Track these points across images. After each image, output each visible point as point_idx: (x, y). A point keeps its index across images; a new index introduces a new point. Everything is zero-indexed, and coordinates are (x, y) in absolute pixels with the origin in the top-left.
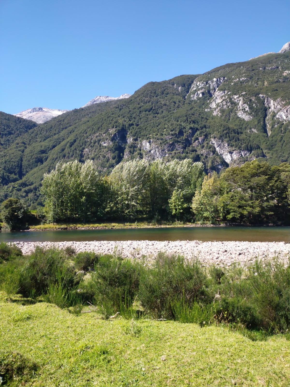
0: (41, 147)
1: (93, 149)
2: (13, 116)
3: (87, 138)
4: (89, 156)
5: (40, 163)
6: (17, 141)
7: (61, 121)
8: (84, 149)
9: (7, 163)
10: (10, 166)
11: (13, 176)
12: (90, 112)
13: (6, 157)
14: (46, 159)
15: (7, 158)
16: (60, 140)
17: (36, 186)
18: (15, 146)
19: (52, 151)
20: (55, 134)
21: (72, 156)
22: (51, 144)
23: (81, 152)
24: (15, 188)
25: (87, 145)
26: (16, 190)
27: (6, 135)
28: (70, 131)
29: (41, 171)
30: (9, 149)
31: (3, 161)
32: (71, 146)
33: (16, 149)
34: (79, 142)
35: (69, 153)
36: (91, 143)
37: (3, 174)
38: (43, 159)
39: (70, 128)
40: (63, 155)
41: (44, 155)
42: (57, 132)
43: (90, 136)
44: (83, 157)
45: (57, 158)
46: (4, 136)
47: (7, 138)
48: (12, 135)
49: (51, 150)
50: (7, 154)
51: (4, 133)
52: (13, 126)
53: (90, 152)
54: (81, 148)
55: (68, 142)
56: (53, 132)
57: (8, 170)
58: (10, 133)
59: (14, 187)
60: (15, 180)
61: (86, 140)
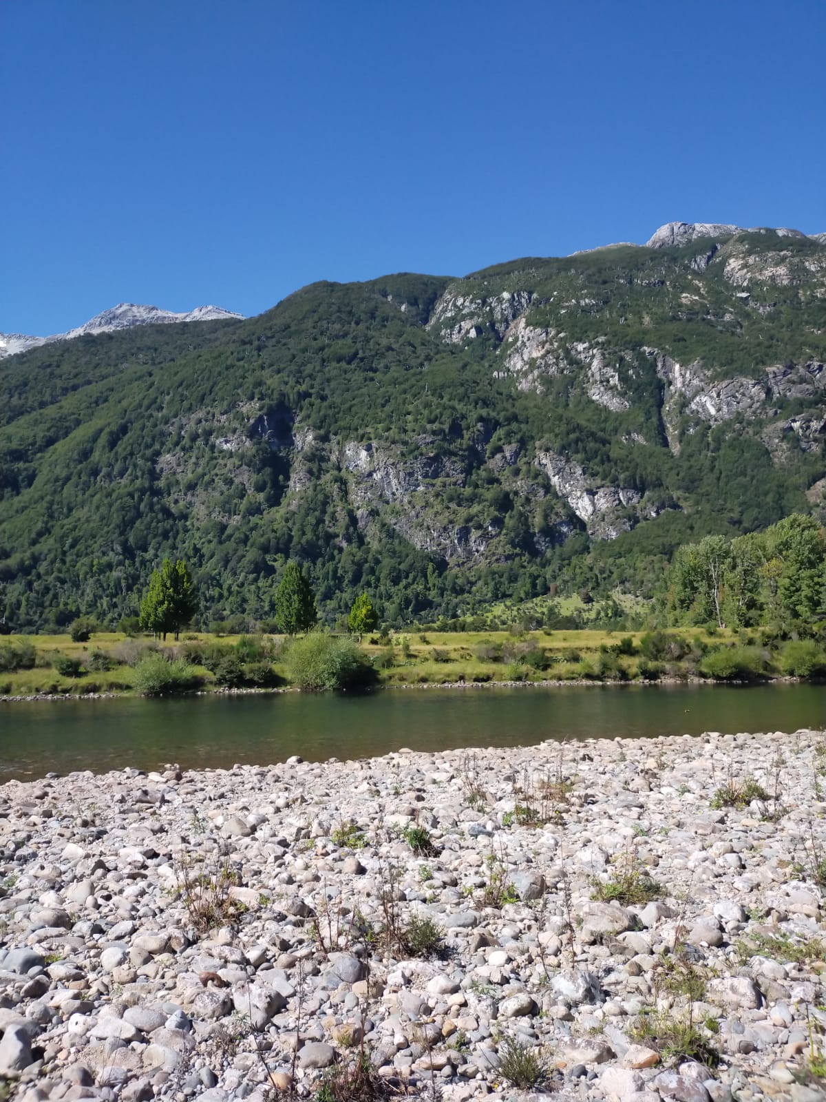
0: (9, 439)
1: (190, 457)
3: (166, 423)
4: (179, 477)
5: (9, 489)
7: (50, 366)
8: (158, 454)
12: (139, 348)
14: (31, 479)
16: (67, 424)
17: (22, 561)
19: (47, 455)
20: (42, 405)
21: (121, 474)
22: (40, 433)
23: (149, 463)
25: (169, 444)
28: (94, 399)
29: (23, 516)
32: (112, 444)
34: (139, 432)
35: (110, 465)
36: (180, 438)
38: (21, 478)
39: (94, 389)
40: (92, 469)
41: (21, 465)
42: (47, 398)
43: (176, 416)
44: (158, 479)
45: (68, 479)
49: (41, 449)
53: (179, 465)
54: (149, 452)
55: (101, 431)
56: (32, 398)
61: (164, 428)
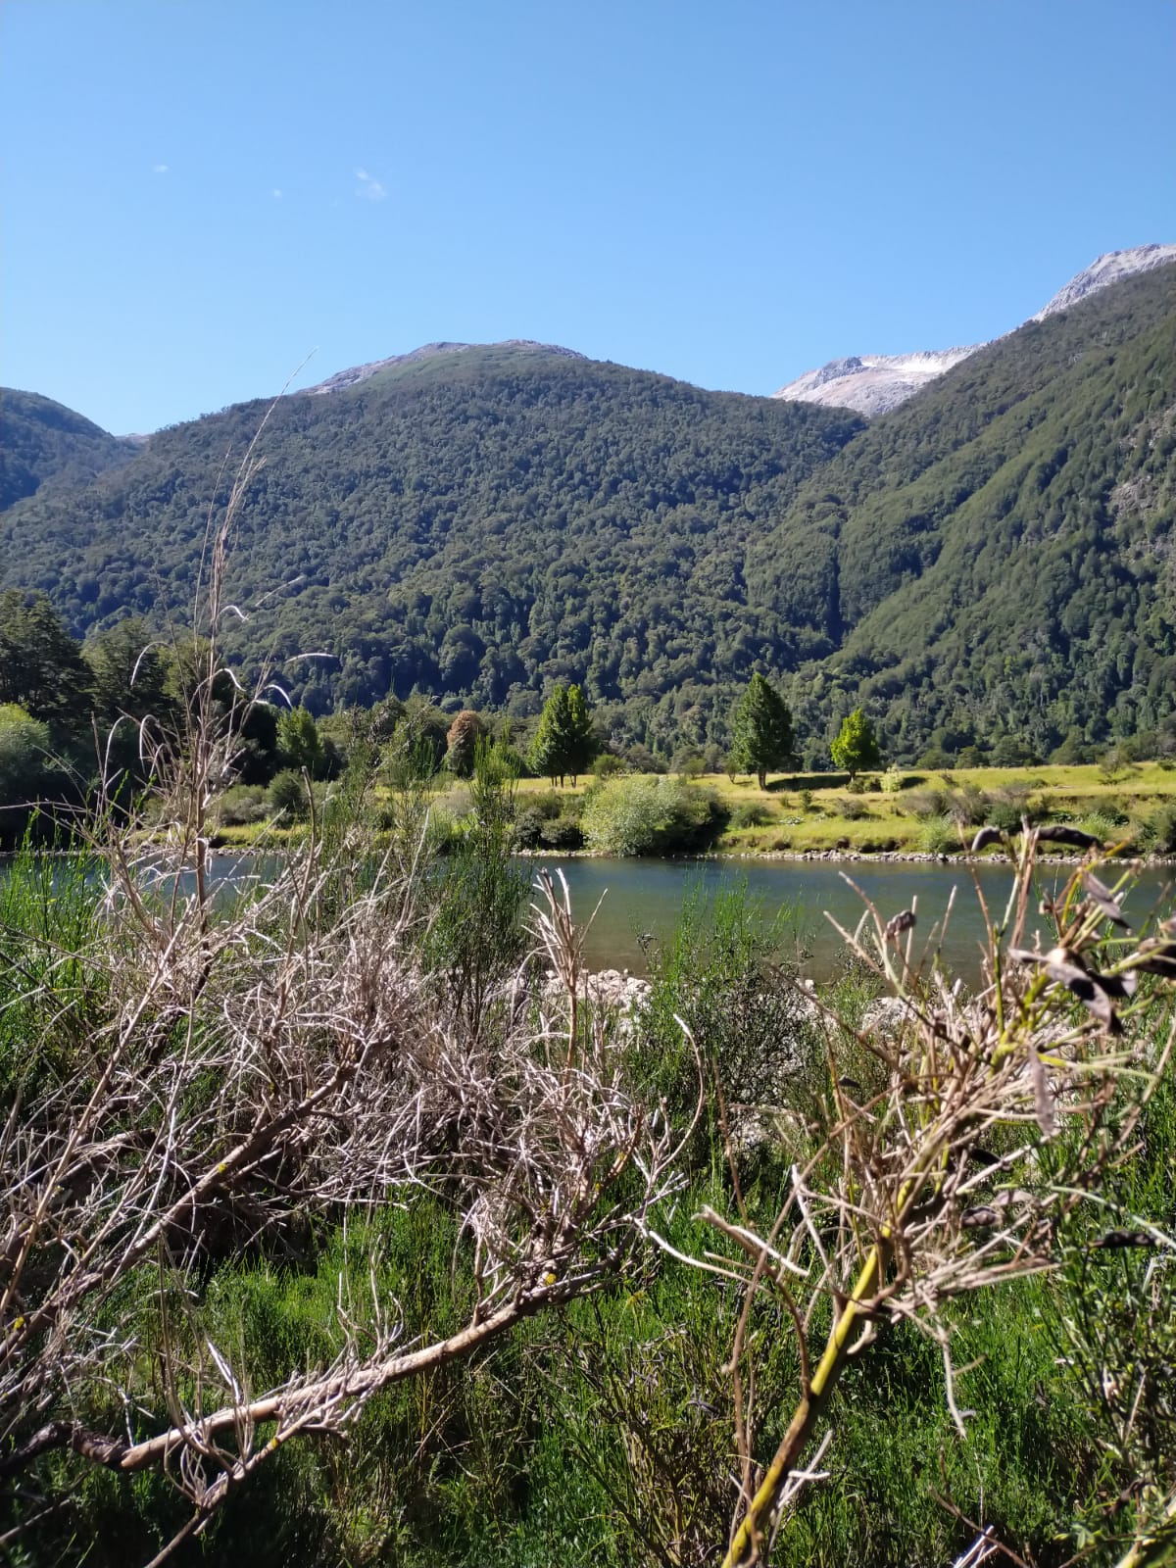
0: (910, 503)
1: (1162, 481)
2: (773, 402)
3: (1124, 434)
4: (1143, 515)
5: (909, 572)
6: (802, 498)
7: (972, 385)
8: (1111, 485)
9: (783, 583)
10: (795, 598)
11: (809, 635)
12: (1103, 323)
13: (777, 561)
14: (935, 554)
15: (782, 564)
16: (986, 466)
17: (913, 667)
18: (803, 516)
19: (957, 516)
20: (957, 444)
21: (1055, 527)
22: (950, 486)
23: (1097, 503)
24: (835, 682)
25: (1128, 467)
26: (839, 686)
27: (759, 476)
28: (1025, 421)
29: (922, 606)
30: (782, 528)
31: (769, 577)
32: (1044, 482)
33: (809, 528)
34: (1082, 457)
35: (1040, 515)
36: (1147, 451)
37: (776, 628)
38: (922, 554)
39: (1024, 408)
40: (1014, 526)
41: (923, 536)
42: (965, 433)
43: (1139, 420)
44: (1111, 524)
45: (983, 544)
46: (754, 483)
47: (767, 489)
48: (780, 477)
49: (949, 511)
50: (779, 551)
51: (753, 470)
52: (778, 439)
53: (1143, 496)
54: (1097, 486)
55: (1030, 465)
56: (946, 436)
57: (790, 610)
58: (774, 470)
59: (828, 678)
60: (820, 652)
61: (1121, 442)
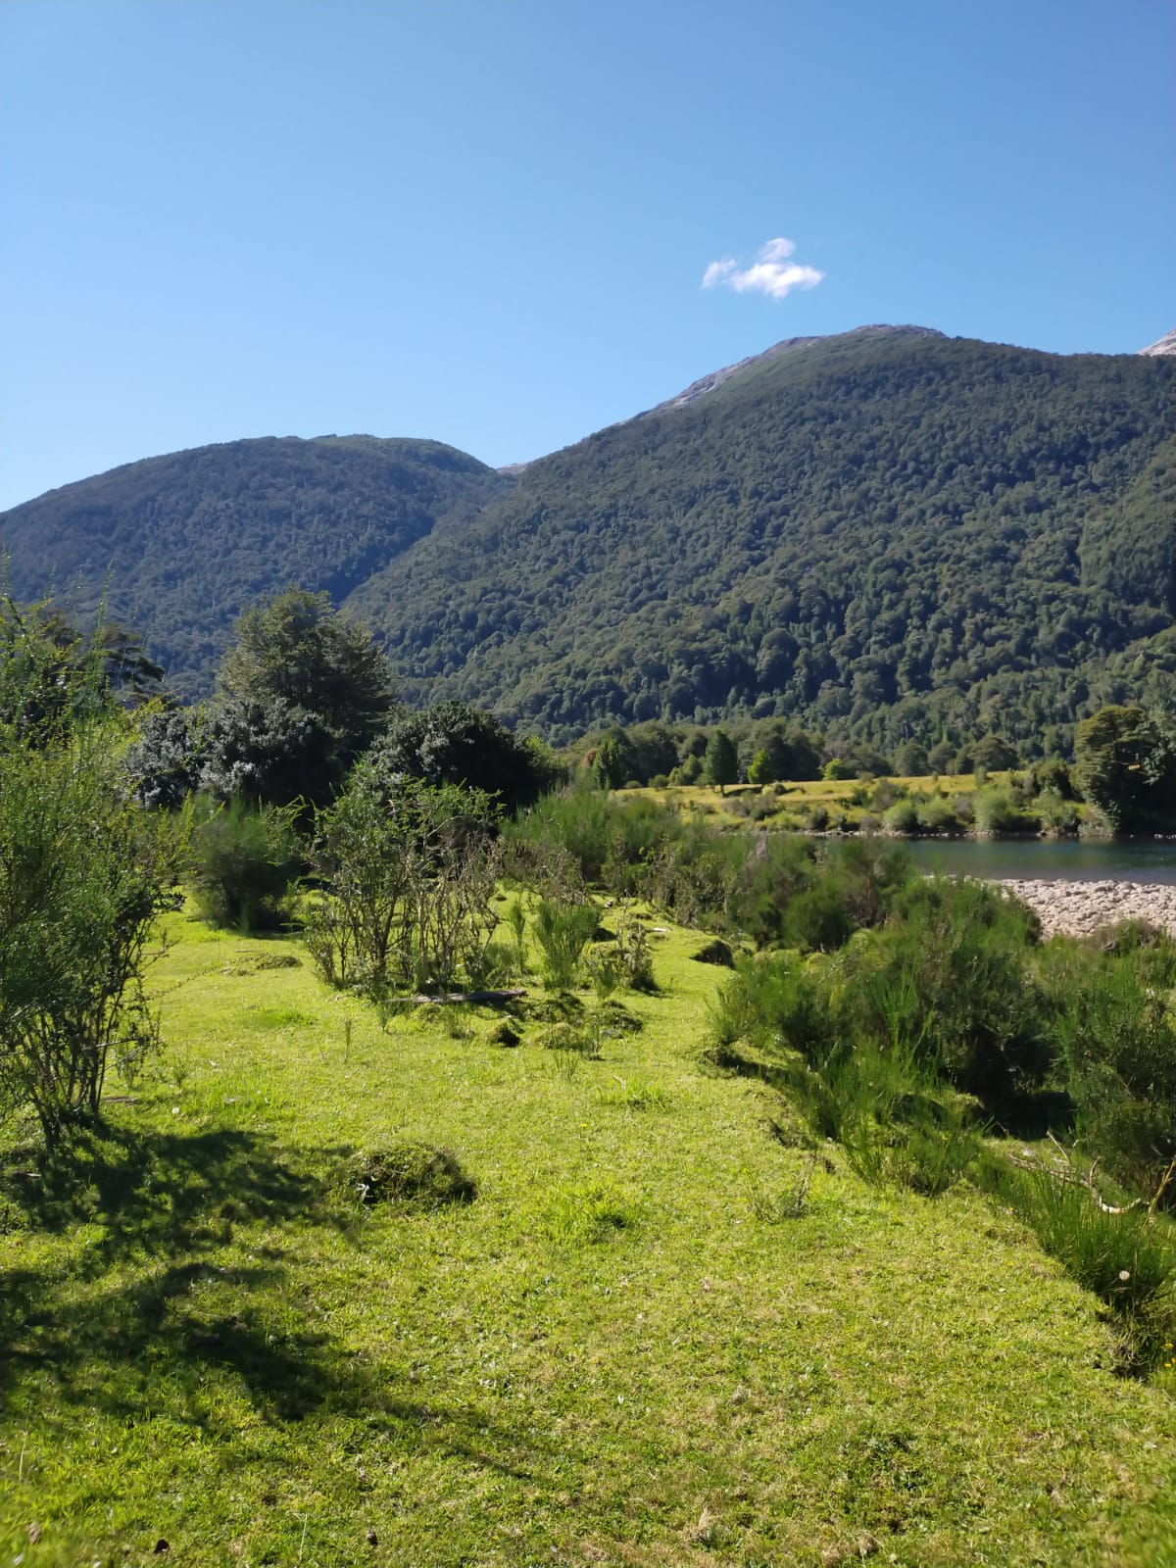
2: (1136, 357)
6: (1156, 462)
9: (1119, 558)
10: (1133, 572)
11: (1145, 611)
13: (1115, 536)
15: (1120, 538)
18: (1148, 485)
24: (1156, 662)
26: (1159, 667)
27: (1109, 444)
30: (1123, 501)
31: (1104, 554)
33: (1153, 497)
37: (1106, 607)
46: (1103, 452)
47: (1117, 457)
48: (1135, 442)
50: (1118, 525)
51: (1103, 438)
52: (1137, 400)
57: (1126, 586)
58: (1127, 435)
59: (1150, 658)
60: (1153, 628)
